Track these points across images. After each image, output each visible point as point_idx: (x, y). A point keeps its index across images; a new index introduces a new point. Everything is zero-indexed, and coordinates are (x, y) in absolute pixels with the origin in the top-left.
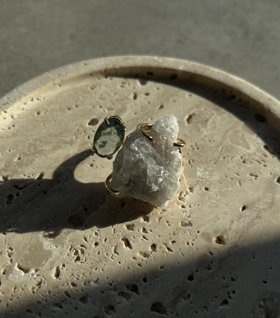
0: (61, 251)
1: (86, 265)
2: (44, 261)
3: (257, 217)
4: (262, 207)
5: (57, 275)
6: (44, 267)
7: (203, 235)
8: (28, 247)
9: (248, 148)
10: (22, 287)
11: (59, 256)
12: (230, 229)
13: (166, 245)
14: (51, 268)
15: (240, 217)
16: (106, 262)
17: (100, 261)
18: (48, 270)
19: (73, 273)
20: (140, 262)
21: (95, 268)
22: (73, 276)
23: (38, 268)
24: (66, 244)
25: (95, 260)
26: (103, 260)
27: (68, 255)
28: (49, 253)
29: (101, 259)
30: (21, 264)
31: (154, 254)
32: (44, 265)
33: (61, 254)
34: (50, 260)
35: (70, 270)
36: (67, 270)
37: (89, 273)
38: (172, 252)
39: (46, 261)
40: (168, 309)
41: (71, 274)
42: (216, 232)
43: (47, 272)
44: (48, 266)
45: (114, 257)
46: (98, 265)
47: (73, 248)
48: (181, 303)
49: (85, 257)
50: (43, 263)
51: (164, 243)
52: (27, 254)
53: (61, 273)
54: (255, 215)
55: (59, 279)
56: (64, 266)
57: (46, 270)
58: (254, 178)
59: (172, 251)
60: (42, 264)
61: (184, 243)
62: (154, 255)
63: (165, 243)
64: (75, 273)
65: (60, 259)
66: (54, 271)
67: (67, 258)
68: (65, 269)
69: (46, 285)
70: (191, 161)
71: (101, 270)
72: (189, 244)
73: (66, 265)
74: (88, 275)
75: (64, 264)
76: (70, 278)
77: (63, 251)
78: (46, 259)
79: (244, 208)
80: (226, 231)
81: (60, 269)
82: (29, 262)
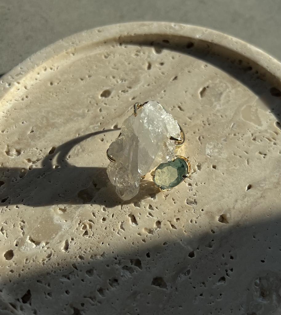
0: (71, 225)
1: (93, 239)
2: (54, 234)
3: (261, 197)
4: (267, 187)
5: (66, 248)
6: (54, 240)
7: (207, 213)
8: (39, 221)
9: (260, 125)
10: (33, 259)
11: (68, 230)
12: (234, 208)
13: (170, 222)
14: (60, 241)
15: (245, 196)
16: (112, 237)
17: (107, 236)
18: (58, 243)
19: (81, 247)
20: (145, 238)
21: (102, 243)
22: (81, 249)
23: (48, 241)
24: (75, 219)
25: (102, 235)
26: (109, 235)
27: (77, 229)
28: (59, 227)
29: (108, 234)
30: (32, 237)
31: (158, 230)
32: (54, 238)
33: (70, 228)
34: (60, 233)
35: (78, 244)
36: (75, 244)
37: (96, 247)
38: (176, 230)
39: (56, 235)
40: (167, 284)
41: (79, 248)
42: (219, 211)
43: (57, 245)
44: (58, 240)
45: (120, 233)
46: (105, 239)
47: (82, 223)
48: (181, 279)
49: (93, 232)
50: (54, 236)
51: (168, 221)
52: (39, 227)
53: (69, 246)
54: (259, 195)
55: (68, 252)
56: (72, 239)
57: (56, 243)
58: (262, 156)
59: (176, 228)
60: (52, 238)
61: (187, 221)
62: (158, 232)
63: (170, 221)
64: (83, 247)
65: (69, 233)
66: (64, 244)
67: (75, 232)
68: (73, 243)
69: (56, 258)
70: (201, 138)
71: (108, 244)
72: (193, 222)
73: (74, 238)
74: (95, 249)
75: (73, 237)
76: (78, 251)
77: (73, 225)
78: (56, 233)
79: (249, 187)
80: (229, 210)
81: (69, 243)
82: (40, 235)
